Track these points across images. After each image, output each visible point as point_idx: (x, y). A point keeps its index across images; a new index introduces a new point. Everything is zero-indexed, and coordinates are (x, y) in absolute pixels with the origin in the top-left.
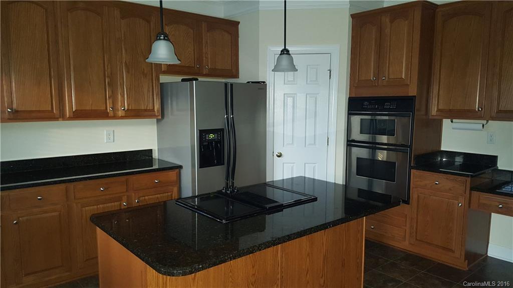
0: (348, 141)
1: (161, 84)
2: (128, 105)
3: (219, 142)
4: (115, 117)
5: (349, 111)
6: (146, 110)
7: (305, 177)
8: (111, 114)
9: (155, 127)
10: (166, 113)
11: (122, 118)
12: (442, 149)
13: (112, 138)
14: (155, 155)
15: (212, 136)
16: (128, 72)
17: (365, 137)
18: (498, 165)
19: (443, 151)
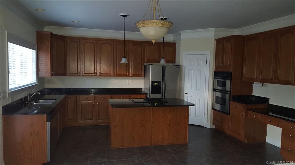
0: (214, 89)
1: (145, 66)
2: (133, 73)
3: (159, 86)
4: (129, 76)
5: (214, 77)
6: (139, 74)
7: (188, 102)
8: (128, 75)
9: (143, 80)
10: (146, 75)
11: (131, 76)
12: (253, 95)
13: (129, 83)
14: (143, 90)
15: (156, 84)
16: (134, 62)
17: (220, 88)
18: (270, 102)
19: (253, 96)
